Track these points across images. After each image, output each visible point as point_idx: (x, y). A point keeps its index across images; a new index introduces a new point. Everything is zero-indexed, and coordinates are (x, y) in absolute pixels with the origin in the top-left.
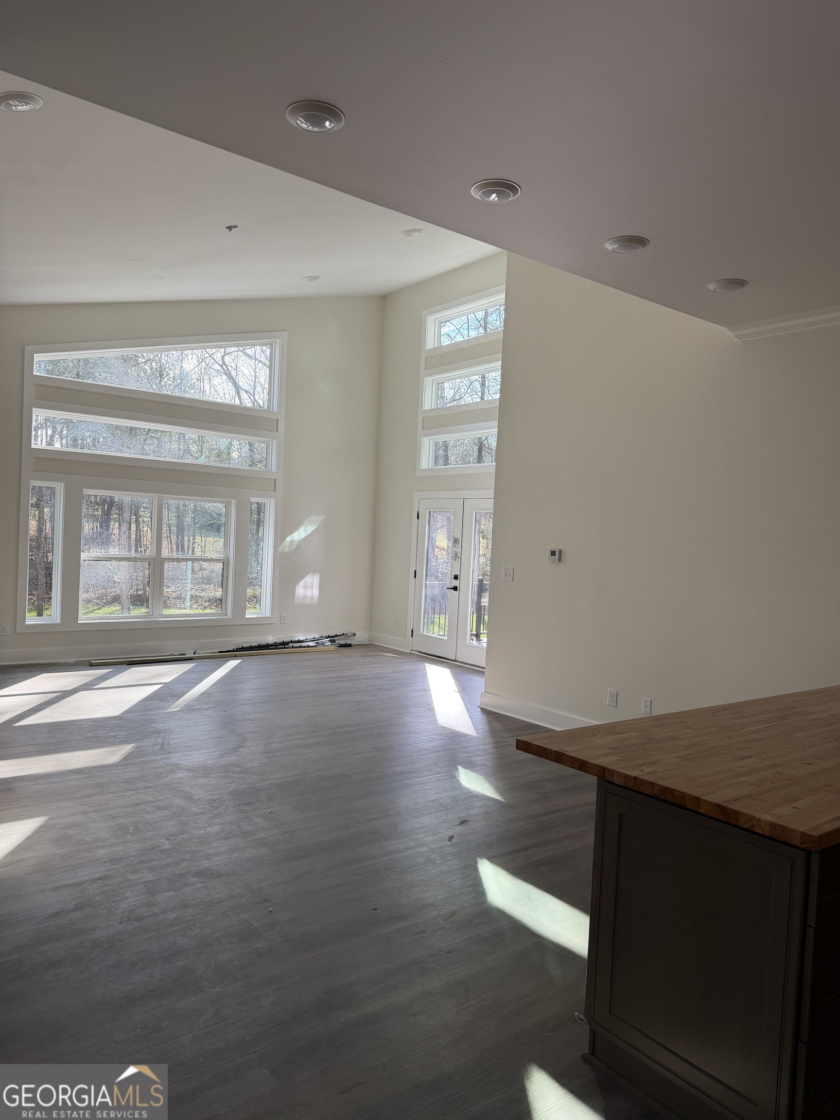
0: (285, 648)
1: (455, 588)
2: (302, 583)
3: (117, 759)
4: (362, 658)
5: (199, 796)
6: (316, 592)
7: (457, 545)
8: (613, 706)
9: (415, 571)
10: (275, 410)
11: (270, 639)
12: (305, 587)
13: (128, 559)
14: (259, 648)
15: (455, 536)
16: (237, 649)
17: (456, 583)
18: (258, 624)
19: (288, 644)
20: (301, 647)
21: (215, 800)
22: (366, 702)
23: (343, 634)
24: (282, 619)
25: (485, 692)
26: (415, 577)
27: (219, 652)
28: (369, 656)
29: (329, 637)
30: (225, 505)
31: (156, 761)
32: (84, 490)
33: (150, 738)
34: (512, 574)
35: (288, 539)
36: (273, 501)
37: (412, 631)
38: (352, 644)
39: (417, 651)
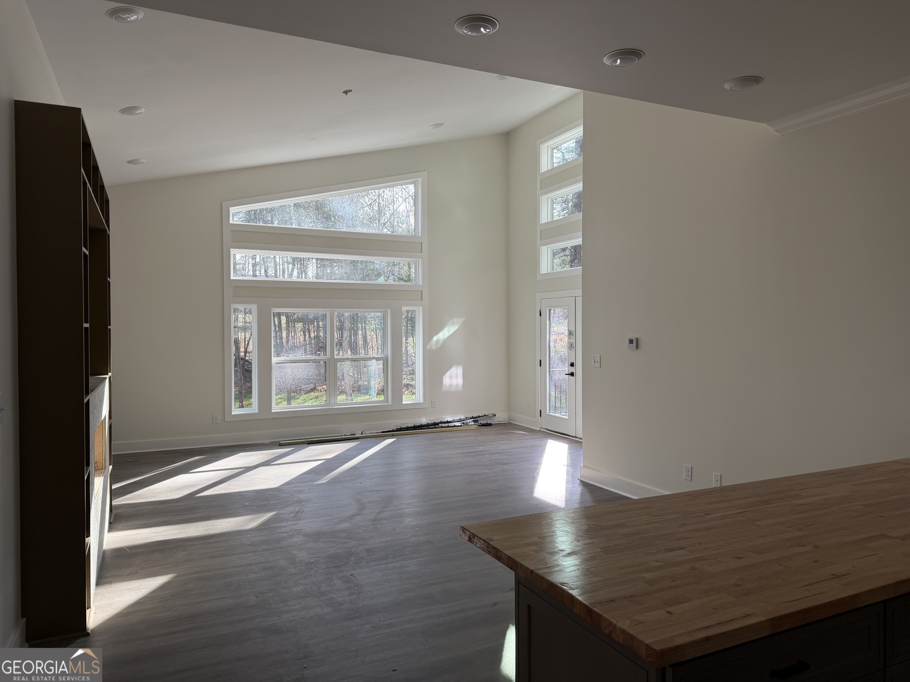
0: (435, 428)
1: (572, 374)
2: (448, 374)
3: (256, 525)
4: (496, 435)
5: (302, 558)
6: (460, 381)
7: (572, 337)
8: (688, 480)
9: (540, 361)
10: (420, 235)
11: (424, 421)
12: (451, 377)
13: (307, 361)
14: (414, 428)
15: (570, 329)
16: (396, 429)
17: (572, 370)
18: (414, 408)
19: (438, 424)
20: (448, 427)
21: (312, 562)
22: (480, 475)
23: (485, 415)
24: (433, 404)
25: (583, 466)
26: (540, 365)
27: (382, 432)
28: (502, 434)
29: (473, 418)
30: (383, 314)
31: (285, 526)
32: (272, 309)
33: (292, 506)
34: (599, 361)
35: (435, 338)
36: (421, 308)
37: (541, 412)
38: (492, 423)
39: (545, 429)
